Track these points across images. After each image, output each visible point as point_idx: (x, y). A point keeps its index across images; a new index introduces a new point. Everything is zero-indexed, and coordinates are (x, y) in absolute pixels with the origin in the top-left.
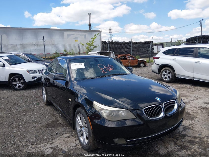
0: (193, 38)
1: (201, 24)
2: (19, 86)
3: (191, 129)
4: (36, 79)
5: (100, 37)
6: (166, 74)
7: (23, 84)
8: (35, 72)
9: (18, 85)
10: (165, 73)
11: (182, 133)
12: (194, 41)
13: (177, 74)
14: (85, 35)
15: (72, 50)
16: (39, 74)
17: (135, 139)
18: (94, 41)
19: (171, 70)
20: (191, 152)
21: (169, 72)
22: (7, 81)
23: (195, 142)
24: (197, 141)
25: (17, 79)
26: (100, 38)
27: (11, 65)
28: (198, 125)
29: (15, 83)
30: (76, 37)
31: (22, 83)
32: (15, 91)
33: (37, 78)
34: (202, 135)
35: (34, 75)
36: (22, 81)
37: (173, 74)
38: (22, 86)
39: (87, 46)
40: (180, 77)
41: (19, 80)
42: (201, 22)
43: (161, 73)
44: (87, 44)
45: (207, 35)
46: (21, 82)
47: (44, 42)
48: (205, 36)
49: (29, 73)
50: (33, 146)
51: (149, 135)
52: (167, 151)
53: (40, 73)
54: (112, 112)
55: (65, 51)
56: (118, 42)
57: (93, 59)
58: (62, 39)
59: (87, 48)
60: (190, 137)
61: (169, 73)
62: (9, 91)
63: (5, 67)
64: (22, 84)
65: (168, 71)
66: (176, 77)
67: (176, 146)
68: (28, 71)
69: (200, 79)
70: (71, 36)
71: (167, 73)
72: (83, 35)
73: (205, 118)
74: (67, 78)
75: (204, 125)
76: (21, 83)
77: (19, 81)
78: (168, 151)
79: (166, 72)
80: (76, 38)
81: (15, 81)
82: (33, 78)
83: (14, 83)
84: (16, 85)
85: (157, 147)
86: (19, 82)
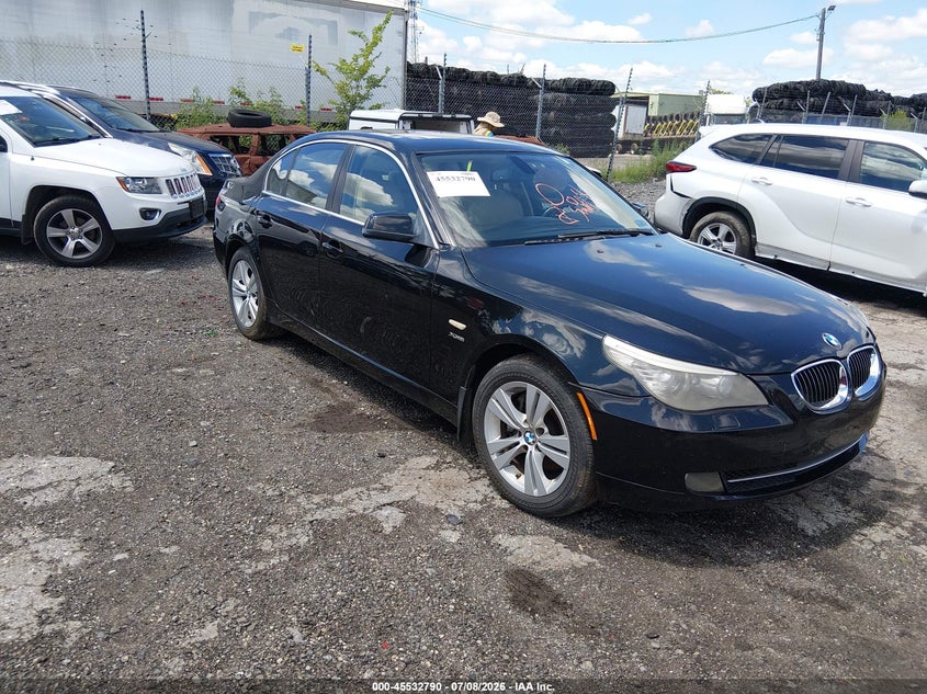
0: (786, 86)
1: (822, 27)
2: (79, 249)
3: (876, 455)
4: (158, 219)
5: (401, 39)
6: (716, 238)
7: (95, 240)
8: (150, 185)
9: (71, 244)
10: (711, 237)
11: (852, 469)
12: (785, 101)
13: (763, 245)
14: (335, 23)
15: (272, 90)
16: (172, 200)
17: (751, 476)
18: (371, 58)
19: (739, 225)
20: (903, 528)
21: (729, 233)
22: (19, 219)
23: (908, 499)
24: (914, 496)
25: (68, 214)
26: (401, 47)
27: (36, 144)
28: (895, 443)
29: (59, 233)
30: (290, 29)
31: (90, 235)
32: (62, 272)
33: (163, 214)
34: (919, 475)
35: (150, 201)
36: (93, 224)
37: (744, 243)
38: (92, 247)
39: (339, 78)
40: (772, 257)
41: (80, 219)
42: (823, 19)
43: (692, 235)
44: (340, 69)
45: (843, 82)
46: (86, 230)
47: (144, 41)
48: (834, 82)
49: (127, 190)
50: (316, 499)
51: (795, 466)
52: (825, 526)
53: (172, 192)
54: (679, 377)
55: (240, 95)
56: (464, 70)
57: (505, 156)
58: (223, 31)
59: (342, 89)
60: (882, 480)
61: (729, 238)
62: (31, 267)
63: (9, 154)
64: (92, 237)
65: (724, 229)
66: (757, 254)
67: (848, 508)
68: (123, 181)
69: (855, 270)
70: (267, 20)
71: (720, 236)
72: (323, 22)
73: (911, 420)
74: (423, 232)
75: (916, 443)
76: (87, 235)
77: (78, 225)
78: (829, 525)
79: (715, 231)
80: (289, 33)
81: (60, 223)
82: (147, 213)
83: (52, 232)
84: (61, 242)
85: (787, 511)
86: (76, 229)
